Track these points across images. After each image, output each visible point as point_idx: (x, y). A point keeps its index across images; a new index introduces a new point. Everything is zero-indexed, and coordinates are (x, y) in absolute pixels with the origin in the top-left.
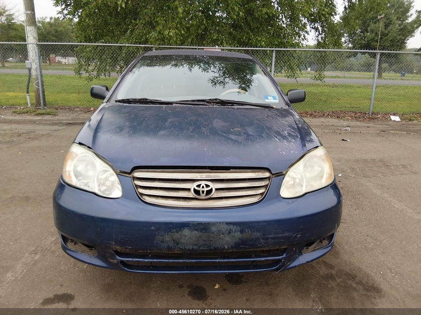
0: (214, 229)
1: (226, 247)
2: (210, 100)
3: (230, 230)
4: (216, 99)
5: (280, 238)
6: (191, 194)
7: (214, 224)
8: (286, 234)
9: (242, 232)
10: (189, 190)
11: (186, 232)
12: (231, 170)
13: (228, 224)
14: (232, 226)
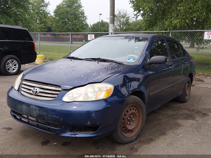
0: (31, 107)
1: (35, 116)
2: (97, 58)
3: (36, 109)
4: (100, 58)
5: (53, 118)
6: (31, 92)
7: (32, 105)
8: (56, 117)
9: (39, 111)
10: (31, 90)
11: (24, 106)
12: (49, 85)
13: (36, 106)
14: (36, 107)
